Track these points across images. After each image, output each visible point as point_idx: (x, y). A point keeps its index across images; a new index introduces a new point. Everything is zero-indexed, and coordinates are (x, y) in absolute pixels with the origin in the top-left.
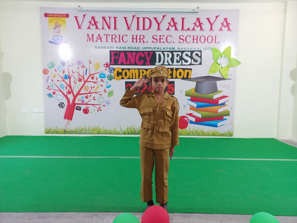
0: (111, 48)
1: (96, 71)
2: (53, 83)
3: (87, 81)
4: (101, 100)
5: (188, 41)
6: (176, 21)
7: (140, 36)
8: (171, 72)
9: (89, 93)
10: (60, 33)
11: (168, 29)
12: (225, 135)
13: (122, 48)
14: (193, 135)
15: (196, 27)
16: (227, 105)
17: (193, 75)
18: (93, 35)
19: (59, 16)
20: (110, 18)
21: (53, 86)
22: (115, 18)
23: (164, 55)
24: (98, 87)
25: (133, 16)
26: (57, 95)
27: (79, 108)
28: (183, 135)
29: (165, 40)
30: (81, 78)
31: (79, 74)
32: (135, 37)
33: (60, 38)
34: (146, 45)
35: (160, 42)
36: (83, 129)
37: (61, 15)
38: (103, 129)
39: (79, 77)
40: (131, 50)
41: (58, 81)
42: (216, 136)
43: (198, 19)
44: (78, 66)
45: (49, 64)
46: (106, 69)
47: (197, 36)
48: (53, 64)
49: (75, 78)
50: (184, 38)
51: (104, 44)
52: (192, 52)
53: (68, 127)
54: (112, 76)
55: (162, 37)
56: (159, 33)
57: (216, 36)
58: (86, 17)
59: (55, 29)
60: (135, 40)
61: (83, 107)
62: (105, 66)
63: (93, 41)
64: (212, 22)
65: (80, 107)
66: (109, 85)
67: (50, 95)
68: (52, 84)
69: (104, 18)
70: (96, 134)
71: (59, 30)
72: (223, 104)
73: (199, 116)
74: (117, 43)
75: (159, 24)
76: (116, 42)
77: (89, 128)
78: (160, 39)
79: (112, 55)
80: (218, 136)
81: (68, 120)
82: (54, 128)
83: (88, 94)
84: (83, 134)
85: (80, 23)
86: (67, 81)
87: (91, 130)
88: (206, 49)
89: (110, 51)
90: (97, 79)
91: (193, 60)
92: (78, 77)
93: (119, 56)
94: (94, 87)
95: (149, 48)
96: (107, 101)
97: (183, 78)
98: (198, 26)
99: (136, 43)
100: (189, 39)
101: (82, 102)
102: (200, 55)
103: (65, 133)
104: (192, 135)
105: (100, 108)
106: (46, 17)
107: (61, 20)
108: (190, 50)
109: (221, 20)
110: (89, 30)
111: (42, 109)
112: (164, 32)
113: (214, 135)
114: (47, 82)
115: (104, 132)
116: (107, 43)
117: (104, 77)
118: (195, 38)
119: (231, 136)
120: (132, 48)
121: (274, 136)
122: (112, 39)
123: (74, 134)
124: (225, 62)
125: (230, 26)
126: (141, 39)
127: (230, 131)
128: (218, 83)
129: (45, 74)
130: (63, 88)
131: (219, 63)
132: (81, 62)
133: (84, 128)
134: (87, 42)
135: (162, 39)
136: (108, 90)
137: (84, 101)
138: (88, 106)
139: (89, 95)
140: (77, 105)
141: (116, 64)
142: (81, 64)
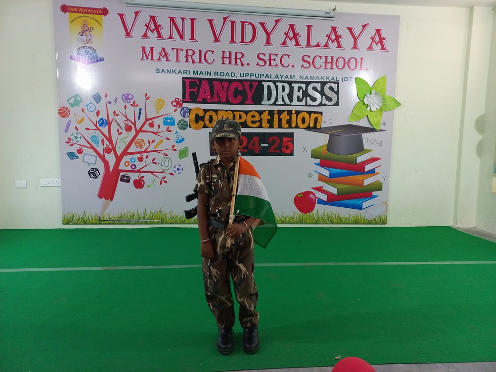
0: (184, 72)
1: (157, 112)
2: (77, 133)
3: (141, 130)
4: (166, 164)
5: (317, 65)
6: (297, 31)
7: (236, 53)
8: (288, 117)
9: (145, 151)
10: (92, 43)
11: (284, 44)
12: (374, 222)
13: (204, 74)
14: (324, 223)
15: (330, 42)
16: (377, 174)
17: (324, 123)
18: (152, 49)
19: (89, 11)
20: (183, 19)
21: (78, 139)
22: (193, 20)
23: (277, 87)
24: (162, 141)
25: (225, 19)
26: (85, 154)
27: (125, 178)
28: (307, 224)
29: (278, 62)
30: (130, 124)
31: (126, 117)
32: (227, 55)
33: (91, 51)
34: (246, 70)
35: (270, 65)
36: (134, 215)
37: (93, 11)
38: (169, 215)
39: (126, 122)
40: (220, 77)
41: (88, 129)
42: (360, 224)
43: (334, 29)
44: (124, 104)
45: (71, 98)
46: (175, 110)
47: (332, 57)
48: (78, 98)
49: (118, 124)
50: (311, 60)
51: (172, 65)
52: (323, 84)
53: (107, 212)
54: (186, 122)
55: (273, 57)
56: (268, 50)
57: (362, 59)
58: (140, 16)
59: (82, 35)
60: (227, 61)
61: (134, 176)
62: (174, 104)
63: (152, 59)
64: (357, 34)
65: (128, 177)
66: (180, 138)
67: (72, 155)
68: (76, 135)
69: (172, 19)
70: (158, 223)
71: (88, 38)
72: (372, 172)
73: (334, 191)
74: (195, 65)
75: (268, 35)
76: (194, 62)
77: (144, 214)
78: (270, 59)
79: (187, 86)
80: (364, 224)
81: (106, 199)
82: (80, 214)
83: (142, 154)
84: (133, 224)
85: (129, 27)
86: (105, 130)
87: (148, 216)
88: (346, 79)
89: (183, 78)
90: (159, 127)
91: (324, 97)
92: (125, 124)
93: (199, 87)
94: (153, 141)
95: (251, 76)
96: (177, 167)
97: (308, 128)
98: (334, 40)
99: (230, 66)
100: (319, 62)
101: (132, 168)
102: (336, 90)
103: (100, 224)
104: (322, 224)
105: (164, 178)
106: (65, 13)
107: (93, 19)
108: (320, 81)
109: (370, 32)
110: (145, 40)
111: (57, 181)
112: (276, 48)
113: (357, 223)
114: (66, 131)
115: (172, 221)
116: (177, 63)
117: (173, 124)
118: (329, 60)
119: (384, 223)
120: (222, 74)
121: (450, 223)
122: (187, 56)
123: (117, 224)
124: (377, 102)
125: (386, 44)
126: (238, 59)
127: (382, 216)
128: (365, 136)
129: (63, 117)
130: (96, 142)
131: (366, 103)
132: (130, 97)
133: (136, 213)
134: (142, 61)
135: (274, 60)
136: (179, 147)
137: (135, 166)
138: (142, 174)
139: (145, 155)
140: (122, 174)
141: (193, 100)
142: (130, 99)
